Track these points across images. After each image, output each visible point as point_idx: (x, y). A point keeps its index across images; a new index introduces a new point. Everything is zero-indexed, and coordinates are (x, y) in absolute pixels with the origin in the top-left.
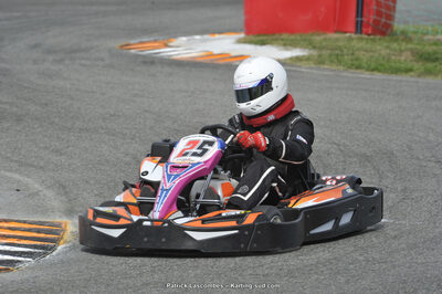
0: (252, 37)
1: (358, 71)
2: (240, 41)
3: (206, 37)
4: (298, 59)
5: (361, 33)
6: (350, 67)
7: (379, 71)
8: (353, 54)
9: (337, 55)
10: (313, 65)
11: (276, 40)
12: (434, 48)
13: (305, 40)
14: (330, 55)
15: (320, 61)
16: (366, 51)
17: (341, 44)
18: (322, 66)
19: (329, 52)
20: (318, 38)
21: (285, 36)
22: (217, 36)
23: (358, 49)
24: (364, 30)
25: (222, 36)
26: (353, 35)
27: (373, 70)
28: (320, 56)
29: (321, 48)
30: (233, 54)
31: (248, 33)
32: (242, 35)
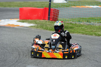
0: (21, 20)
1: (47, 30)
2: (18, 21)
3: (9, 20)
4: (32, 26)
5: (49, 20)
6: (45, 29)
7: (52, 30)
8: (46, 26)
9: (42, 26)
10: (35, 28)
11: (27, 21)
12: (67, 25)
13: (34, 22)
14: (40, 26)
15: (37, 27)
16: (50, 25)
17: (43, 23)
18: (38, 29)
19: (40, 25)
20: (38, 21)
21: (30, 20)
22: (12, 20)
23: (48, 24)
24: (50, 19)
25: (13, 20)
26: (47, 21)
27: (50, 30)
28: (37, 26)
29: (38, 24)
30: (15, 25)
31: (20, 19)
32: (19, 20)
